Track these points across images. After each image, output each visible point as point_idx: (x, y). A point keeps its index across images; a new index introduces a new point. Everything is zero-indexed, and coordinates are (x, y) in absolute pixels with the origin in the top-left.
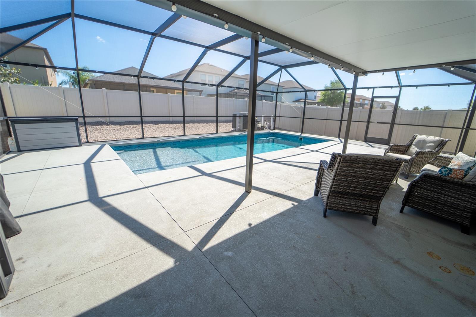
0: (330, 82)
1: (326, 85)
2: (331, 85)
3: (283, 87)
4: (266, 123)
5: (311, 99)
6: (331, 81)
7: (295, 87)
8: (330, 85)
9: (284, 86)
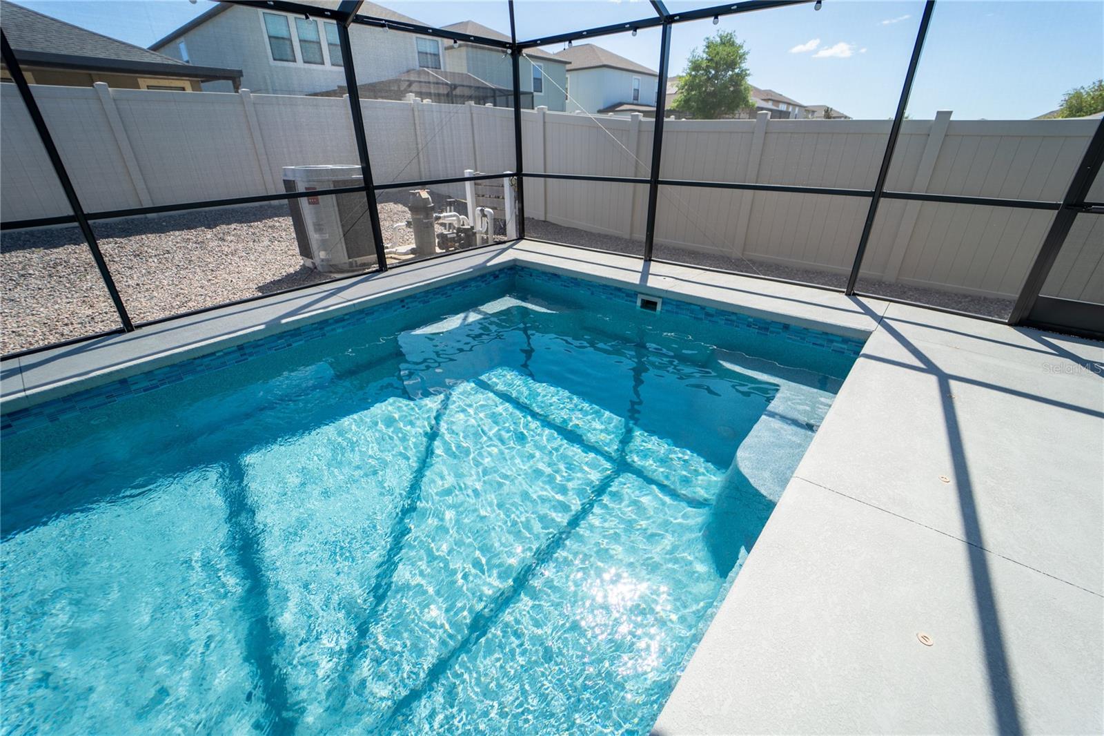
0: (705, 44)
1: (694, 51)
2: (707, 53)
3: (568, 67)
4: (482, 211)
5: (648, 103)
6: (708, 39)
7: (601, 64)
8: (704, 52)
9: (570, 63)
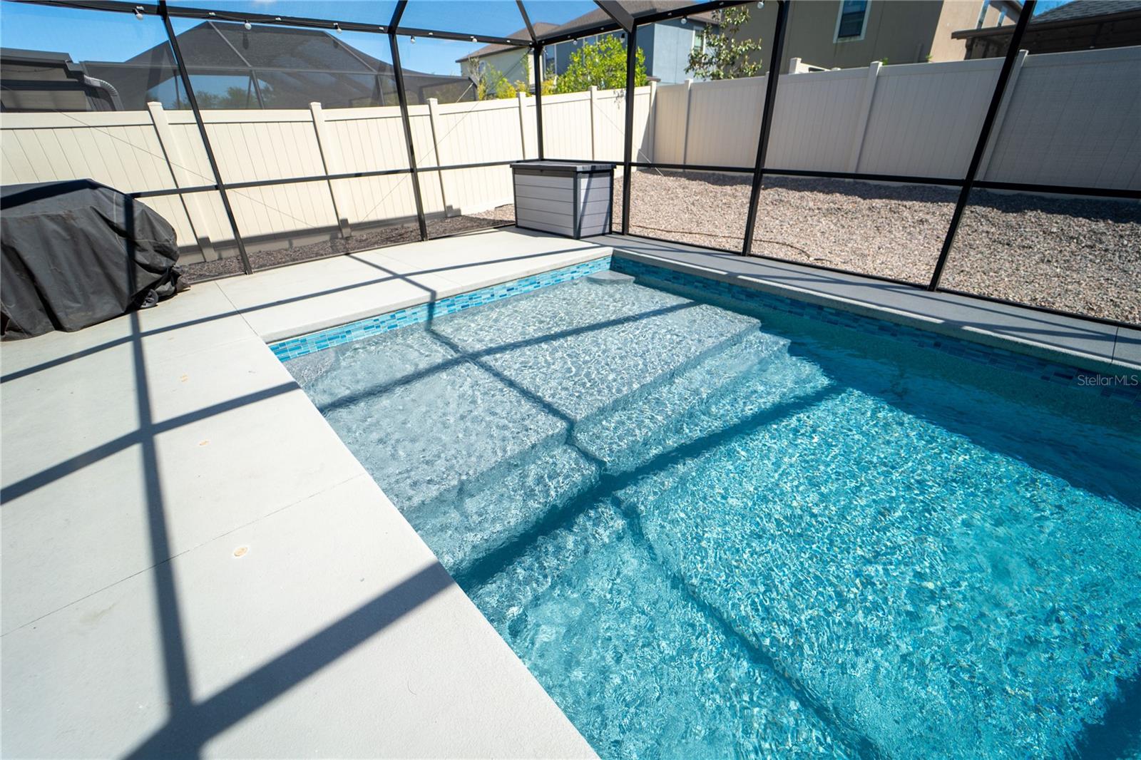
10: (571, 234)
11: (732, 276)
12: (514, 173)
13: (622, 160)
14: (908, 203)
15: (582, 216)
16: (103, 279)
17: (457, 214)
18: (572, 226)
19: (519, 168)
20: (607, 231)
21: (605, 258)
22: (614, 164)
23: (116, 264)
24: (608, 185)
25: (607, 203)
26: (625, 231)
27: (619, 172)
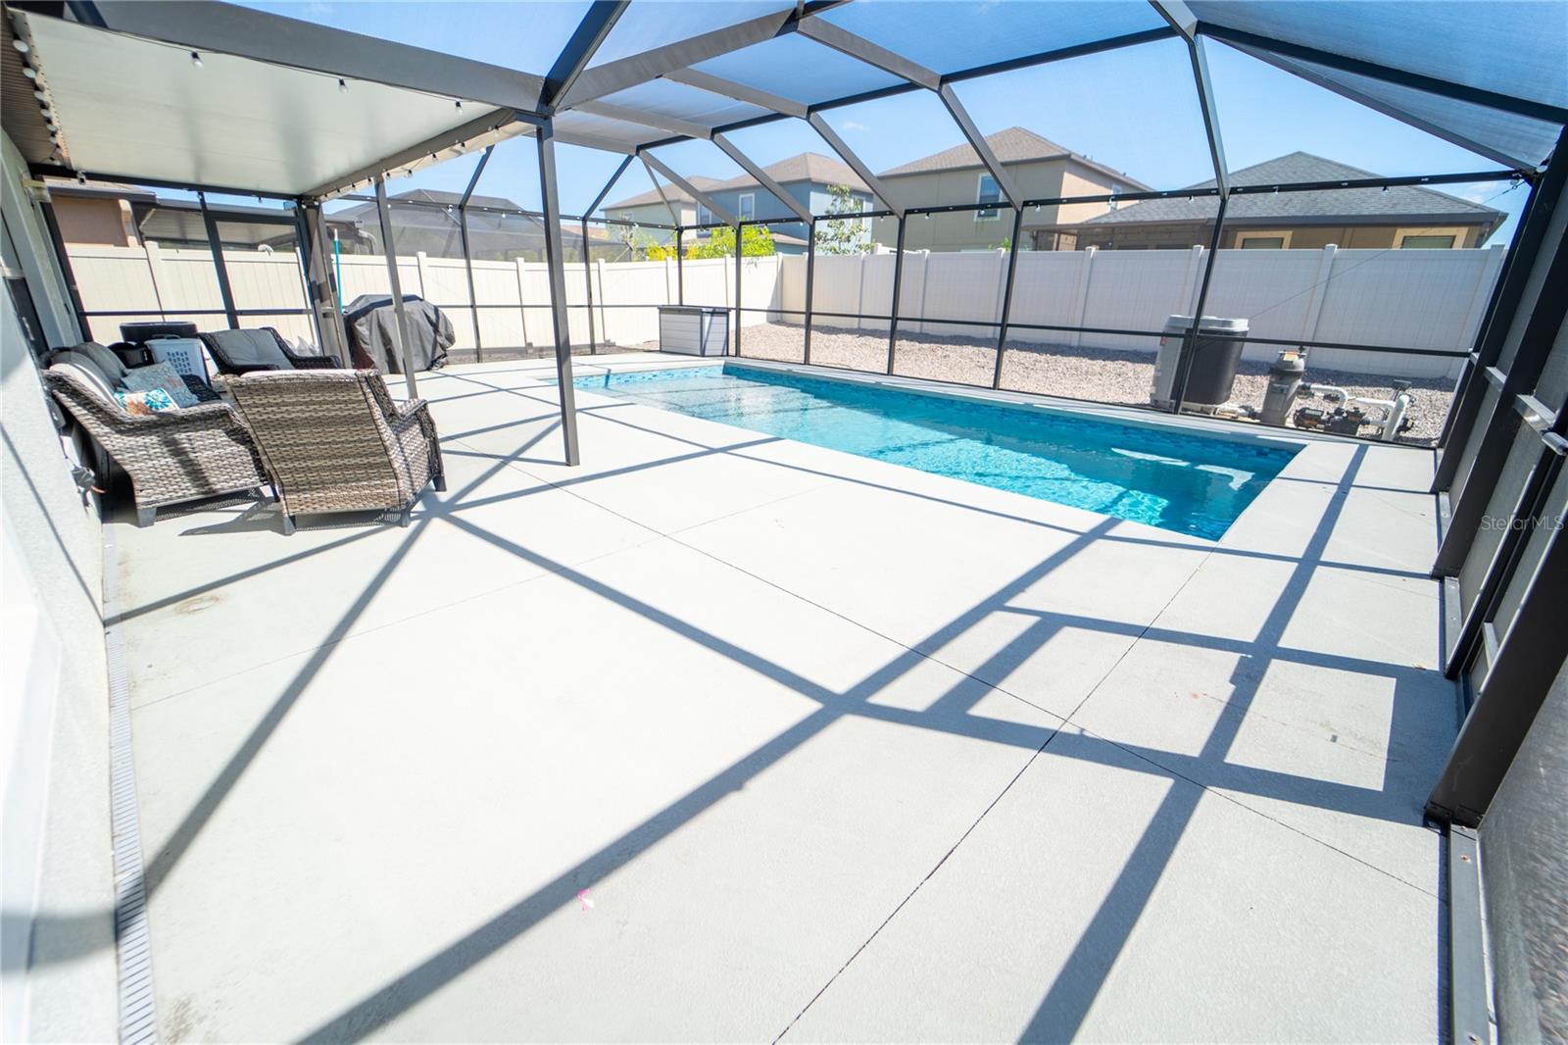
10: (699, 353)
11: (790, 371)
12: (660, 313)
13: (734, 306)
14: (944, 346)
15: (706, 341)
16: (420, 349)
17: (613, 345)
18: (699, 347)
19: (663, 310)
20: (725, 353)
21: (720, 365)
22: (729, 309)
23: (428, 341)
24: (725, 322)
25: (725, 335)
26: (738, 354)
27: (733, 314)
